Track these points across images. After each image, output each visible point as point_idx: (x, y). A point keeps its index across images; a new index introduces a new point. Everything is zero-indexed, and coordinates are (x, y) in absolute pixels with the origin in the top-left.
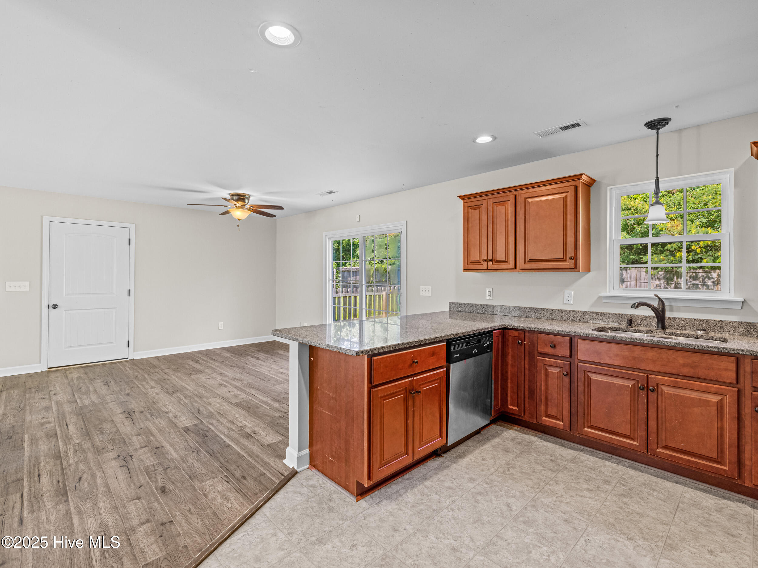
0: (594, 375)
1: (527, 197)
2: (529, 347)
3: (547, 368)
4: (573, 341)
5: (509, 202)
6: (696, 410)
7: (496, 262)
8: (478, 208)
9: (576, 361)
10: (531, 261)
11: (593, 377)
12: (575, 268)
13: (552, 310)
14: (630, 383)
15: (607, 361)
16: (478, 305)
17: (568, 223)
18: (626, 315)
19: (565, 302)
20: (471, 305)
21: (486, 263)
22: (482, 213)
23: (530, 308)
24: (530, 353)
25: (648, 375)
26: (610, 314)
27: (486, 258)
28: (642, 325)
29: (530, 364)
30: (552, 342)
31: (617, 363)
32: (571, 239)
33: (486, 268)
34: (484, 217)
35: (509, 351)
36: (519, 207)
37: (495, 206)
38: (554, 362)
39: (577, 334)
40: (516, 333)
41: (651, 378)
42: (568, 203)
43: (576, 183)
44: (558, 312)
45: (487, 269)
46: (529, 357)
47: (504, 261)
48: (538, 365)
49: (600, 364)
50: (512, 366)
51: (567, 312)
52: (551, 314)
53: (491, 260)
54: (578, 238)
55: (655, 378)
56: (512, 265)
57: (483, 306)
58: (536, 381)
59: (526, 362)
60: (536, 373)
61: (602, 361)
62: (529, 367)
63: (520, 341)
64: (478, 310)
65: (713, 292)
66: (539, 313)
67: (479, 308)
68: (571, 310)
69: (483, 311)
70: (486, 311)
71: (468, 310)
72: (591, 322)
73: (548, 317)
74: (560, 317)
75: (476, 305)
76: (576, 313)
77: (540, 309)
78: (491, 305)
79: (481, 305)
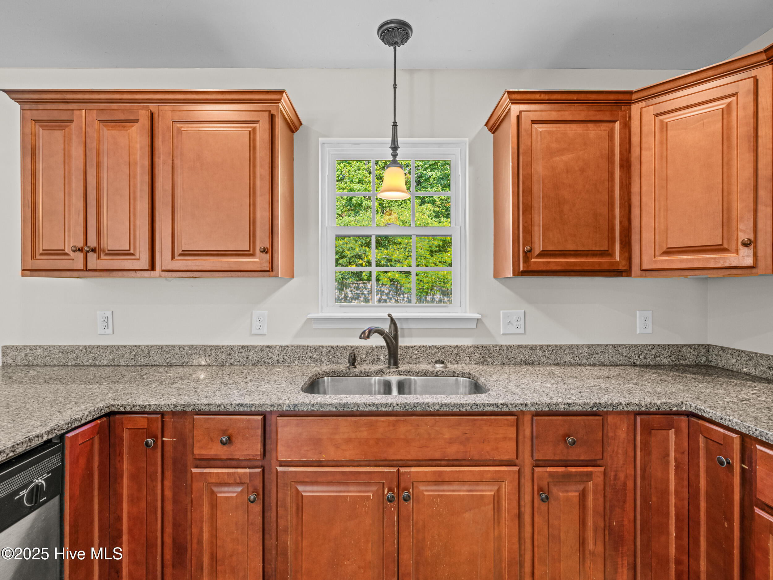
0: (308, 488)
1: (176, 118)
2: (175, 448)
3: (215, 489)
4: (268, 423)
5: (137, 125)
6: (467, 515)
7: (107, 254)
8: (61, 128)
9: (274, 462)
10: (185, 254)
11: (307, 491)
12: (271, 270)
13: (232, 348)
14: (369, 492)
15: (332, 454)
16: (78, 347)
17: (258, 183)
18: (345, 348)
19: (254, 331)
20: (61, 349)
21: (81, 255)
22: (70, 139)
23: (190, 347)
24: (175, 462)
25: (398, 470)
26: (323, 347)
27: (80, 244)
28: (368, 362)
29: (176, 488)
30: (224, 432)
31: (349, 454)
32: (262, 214)
33: (81, 267)
34: (77, 152)
35: (126, 466)
36: (160, 140)
37: (105, 129)
38: (228, 473)
39: (275, 409)
40: (142, 422)
41: (404, 474)
42: (258, 144)
43: (272, 108)
44: (241, 350)
45: (87, 270)
46: (174, 470)
47: (127, 253)
48: (194, 487)
49: (319, 464)
50: (133, 500)
51: (256, 350)
52: (230, 355)
53: (94, 250)
54: (275, 213)
55: (409, 473)
56: (144, 263)
57: (88, 349)
58: (189, 523)
59: (168, 483)
60: (189, 506)
61: (323, 457)
62: (175, 495)
63: (150, 441)
64: (79, 360)
65: (445, 306)
66: (207, 355)
67: (79, 354)
68: (263, 346)
69: (90, 361)
70: (97, 360)
71: (52, 361)
72: (296, 363)
73: (223, 362)
74: (245, 359)
75: (73, 349)
76: (271, 350)
77: (210, 346)
78: (108, 347)
79: (85, 347)
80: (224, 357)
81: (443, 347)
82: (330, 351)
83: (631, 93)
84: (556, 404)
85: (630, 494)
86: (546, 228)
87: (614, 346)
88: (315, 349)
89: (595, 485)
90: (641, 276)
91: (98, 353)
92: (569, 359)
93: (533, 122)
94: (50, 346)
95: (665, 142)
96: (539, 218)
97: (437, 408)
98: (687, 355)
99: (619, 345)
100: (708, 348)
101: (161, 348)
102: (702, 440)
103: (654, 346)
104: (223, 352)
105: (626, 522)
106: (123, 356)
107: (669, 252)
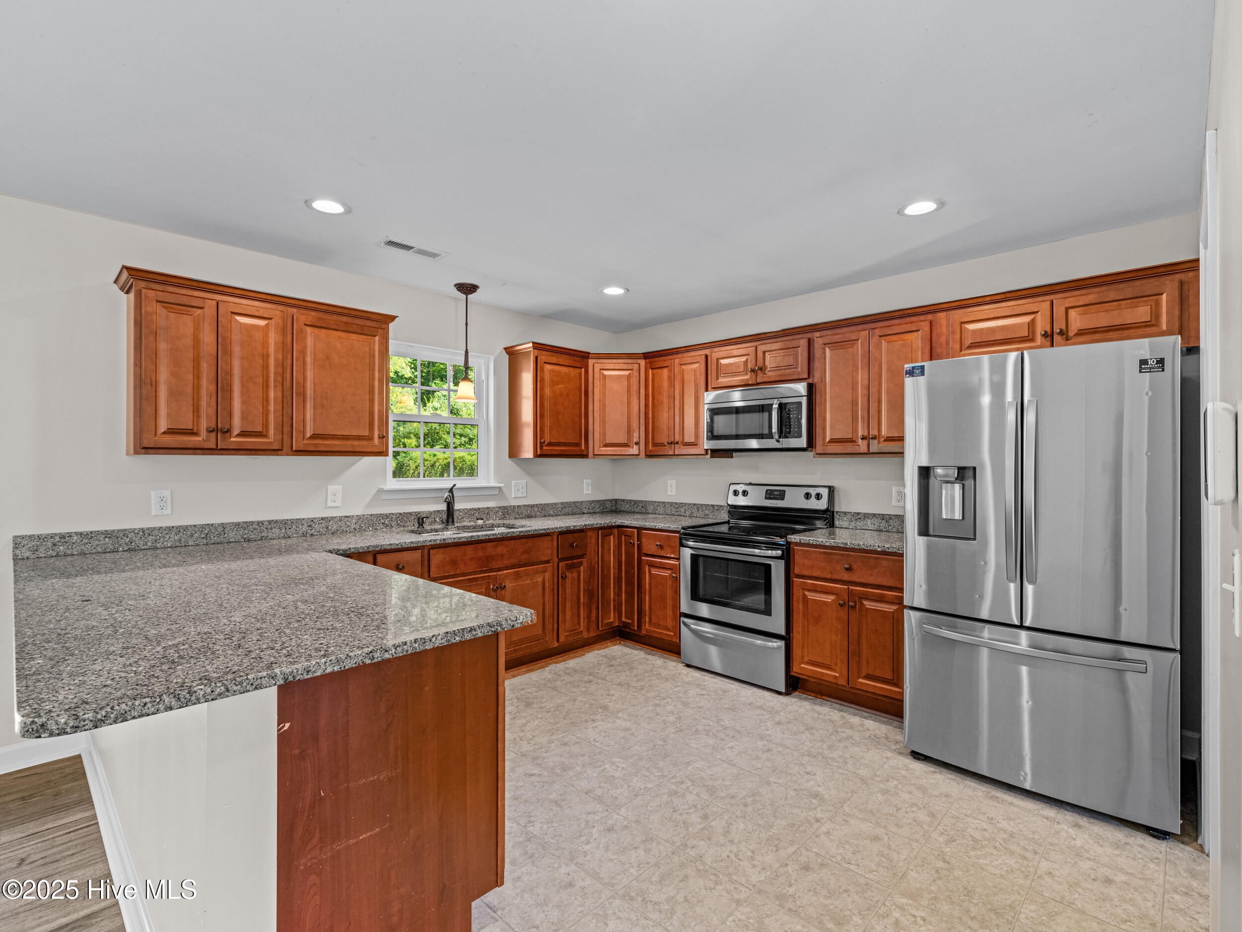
1: (308, 323)
4: (424, 555)
7: (238, 435)
8: (188, 313)
10: (315, 437)
13: (312, 520)
15: (463, 568)
16: (133, 531)
18: (411, 513)
19: (330, 504)
20: (107, 534)
25: (497, 573)
26: (393, 514)
27: (213, 425)
31: (472, 568)
32: (380, 408)
33: (212, 446)
41: (500, 575)
42: (376, 353)
44: (322, 521)
45: (217, 448)
47: (260, 435)
49: (454, 575)
51: (336, 520)
52: (310, 526)
53: (227, 431)
56: (275, 443)
57: (147, 532)
61: (458, 571)
64: (133, 544)
65: (474, 479)
66: (288, 528)
67: (134, 538)
68: (342, 517)
69: (149, 544)
70: (159, 542)
71: (95, 548)
72: (371, 529)
73: (303, 534)
74: (325, 529)
75: (125, 533)
76: (349, 519)
77: (290, 520)
78: (173, 527)
79: (143, 530)
80: (305, 528)
81: (479, 509)
82: (399, 517)
83: (589, 353)
84: (570, 526)
85: (596, 571)
86: (551, 429)
87: (574, 503)
88: (387, 516)
89: (584, 568)
90: (594, 458)
91: (160, 535)
92: (551, 512)
93: (545, 363)
94: (91, 533)
95: (604, 385)
96: (547, 422)
97: (518, 534)
98: (607, 506)
99: (576, 502)
100: (616, 500)
101: (237, 525)
102: (623, 537)
103: (593, 501)
104: (303, 524)
105: (595, 586)
106: (192, 536)
107: (606, 445)
